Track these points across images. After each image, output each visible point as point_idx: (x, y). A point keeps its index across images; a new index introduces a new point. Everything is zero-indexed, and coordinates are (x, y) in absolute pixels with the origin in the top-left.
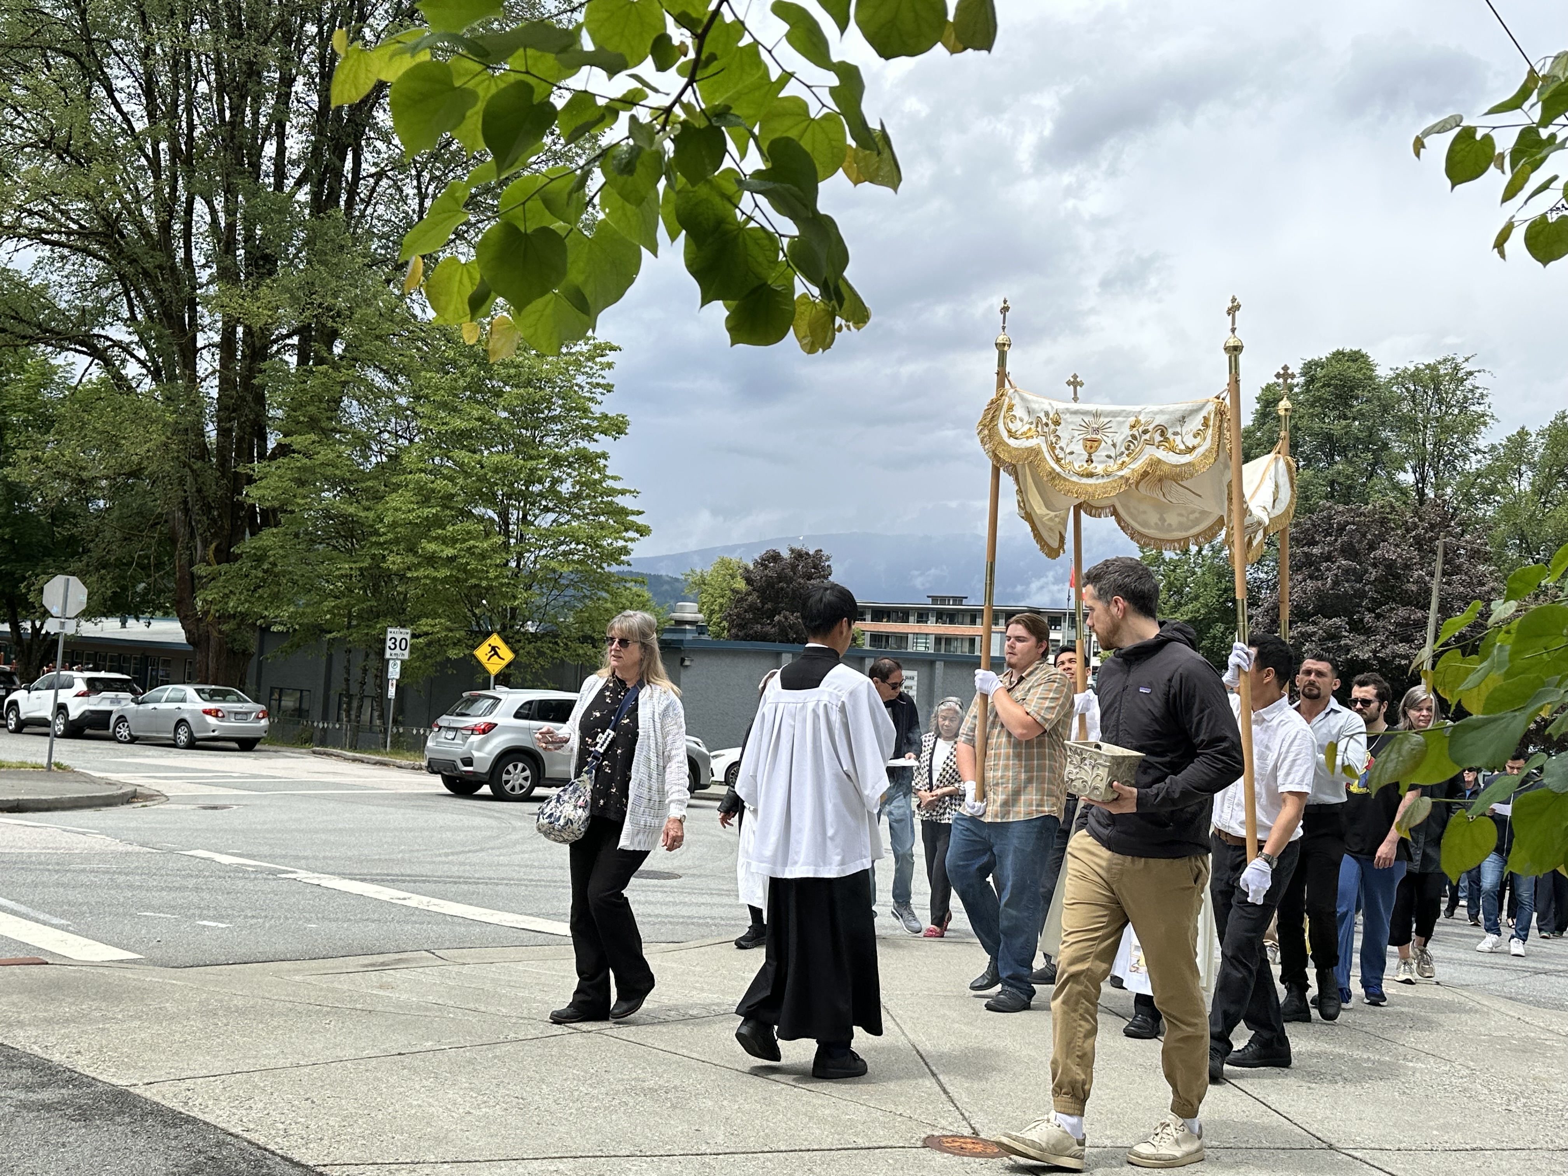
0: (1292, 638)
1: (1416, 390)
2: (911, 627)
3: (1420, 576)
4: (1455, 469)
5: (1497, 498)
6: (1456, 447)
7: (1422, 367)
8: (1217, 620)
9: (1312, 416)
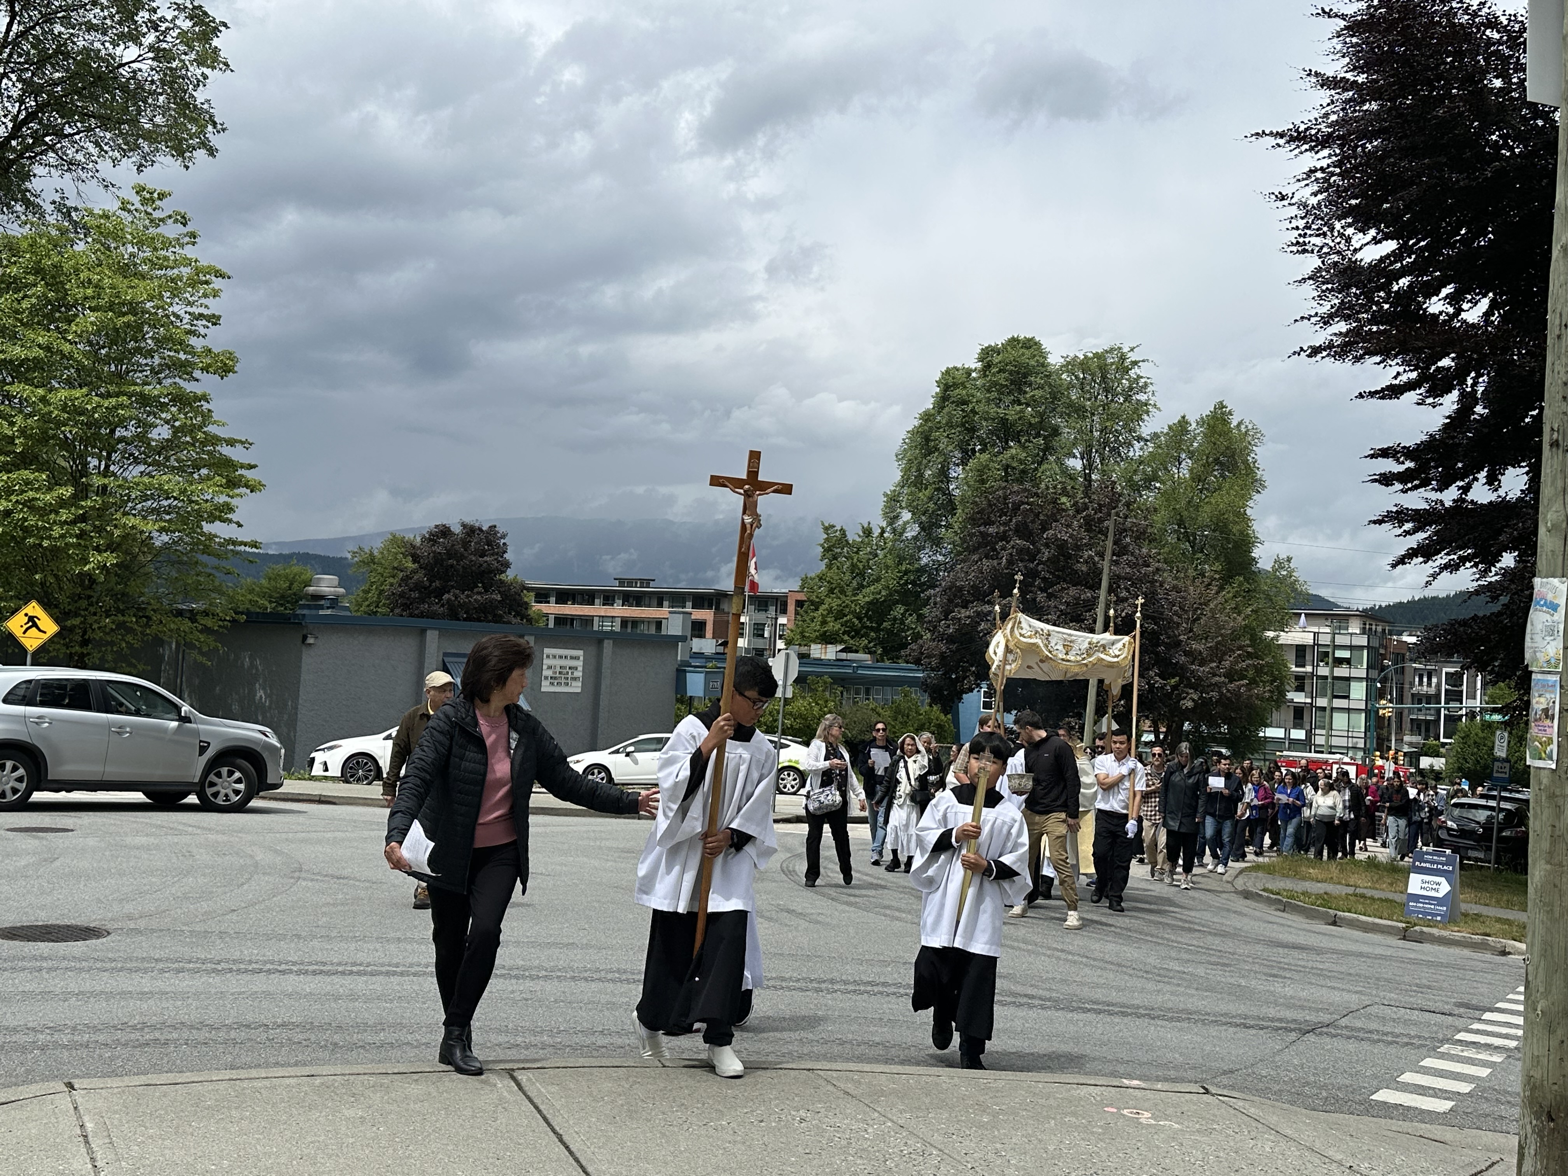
0: (969, 617)
1: (1084, 378)
2: (596, 610)
3: (1090, 557)
4: (1120, 455)
5: (1158, 485)
6: (1121, 434)
7: (1090, 355)
8: (897, 602)
9: (988, 400)
